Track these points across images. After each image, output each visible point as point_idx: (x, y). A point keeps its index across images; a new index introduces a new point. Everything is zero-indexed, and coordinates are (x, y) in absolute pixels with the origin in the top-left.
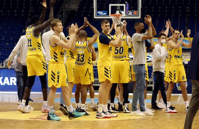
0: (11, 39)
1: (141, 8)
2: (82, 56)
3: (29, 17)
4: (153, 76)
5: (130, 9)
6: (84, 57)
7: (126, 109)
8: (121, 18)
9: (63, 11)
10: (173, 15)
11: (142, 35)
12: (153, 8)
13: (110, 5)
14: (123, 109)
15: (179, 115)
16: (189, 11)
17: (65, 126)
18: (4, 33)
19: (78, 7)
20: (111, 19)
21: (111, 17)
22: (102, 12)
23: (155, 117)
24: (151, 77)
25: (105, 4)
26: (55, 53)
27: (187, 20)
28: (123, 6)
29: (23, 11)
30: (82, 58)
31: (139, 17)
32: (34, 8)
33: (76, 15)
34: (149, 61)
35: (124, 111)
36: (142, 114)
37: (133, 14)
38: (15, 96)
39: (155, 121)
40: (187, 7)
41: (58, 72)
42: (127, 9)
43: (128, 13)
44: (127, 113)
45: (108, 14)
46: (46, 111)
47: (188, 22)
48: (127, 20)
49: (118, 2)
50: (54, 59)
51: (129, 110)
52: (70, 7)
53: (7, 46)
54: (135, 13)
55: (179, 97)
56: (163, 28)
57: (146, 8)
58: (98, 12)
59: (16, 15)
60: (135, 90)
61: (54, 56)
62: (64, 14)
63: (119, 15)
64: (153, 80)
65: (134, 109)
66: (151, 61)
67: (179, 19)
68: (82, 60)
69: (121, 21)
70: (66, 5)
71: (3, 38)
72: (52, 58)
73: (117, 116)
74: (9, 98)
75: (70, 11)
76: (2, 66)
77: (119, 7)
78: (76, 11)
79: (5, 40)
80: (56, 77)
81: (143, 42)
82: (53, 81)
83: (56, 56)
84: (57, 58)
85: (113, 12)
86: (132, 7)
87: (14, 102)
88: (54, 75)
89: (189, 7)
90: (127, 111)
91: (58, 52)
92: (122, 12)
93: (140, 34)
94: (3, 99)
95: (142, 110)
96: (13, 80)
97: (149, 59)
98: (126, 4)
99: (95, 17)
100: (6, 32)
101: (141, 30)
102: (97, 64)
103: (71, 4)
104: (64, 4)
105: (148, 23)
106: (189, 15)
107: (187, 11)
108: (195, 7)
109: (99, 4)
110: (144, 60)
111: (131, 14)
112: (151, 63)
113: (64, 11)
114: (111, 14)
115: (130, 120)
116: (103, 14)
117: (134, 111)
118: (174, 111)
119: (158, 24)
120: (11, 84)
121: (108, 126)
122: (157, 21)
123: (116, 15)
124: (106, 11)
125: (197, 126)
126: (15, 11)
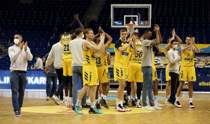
0: (41, 44)
1: (151, 19)
2: (99, 59)
3: (55, 26)
4: (161, 76)
5: (142, 20)
6: (100, 59)
7: (138, 104)
8: (134, 27)
9: (84, 21)
10: (178, 25)
11: (151, 41)
12: (161, 18)
13: (125, 16)
14: (135, 104)
15: (183, 110)
16: (192, 21)
17: (86, 119)
18: (34, 40)
19: (98, 18)
20: (126, 28)
21: (126, 26)
22: (118, 22)
23: (163, 112)
24: (160, 77)
25: (121, 15)
26: (87, 56)
27: (191, 29)
28: (136, 17)
29: (51, 21)
30: (99, 61)
31: (150, 27)
32: (60, 19)
33: (96, 25)
34: (158, 63)
35: (137, 106)
36: (152, 108)
37: (144, 23)
38: (43, 93)
39: (163, 115)
40: (190, 18)
41: (90, 72)
42: (139, 19)
43: (140, 23)
44: (139, 107)
45: (123, 24)
46: (70, 106)
47: (191, 31)
48: (139, 29)
49: (132, 13)
50: (87, 61)
51: (141, 105)
52: (91, 18)
53: (37, 50)
54: (146, 23)
55: (184, 94)
56: (170, 36)
57: (155, 18)
58: (114, 22)
59: (44, 24)
60: (143, 89)
61: (87, 58)
62: (85, 24)
63: (132, 25)
64: (161, 80)
65: (145, 104)
66: (159, 64)
67: (184, 28)
68: (99, 63)
69: (134, 30)
70: (88, 16)
71: (34, 44)
72: (85, 61)
73: (131, 110)
74: (39, 95)
75: (91, 21)
76: (33, 68)
77: (133, 18)
78: (96, 21)
79: (36, 46)
80: (89, 76)
81: (151, 47)
82: (86, 80)
83: (88, 58)
84: (89, 60)
85: (128, 22)
86: (144, 18)
87: (43, 98)
88: (87, 74)
89: (192, 18)
90: (139, 106)
91: (89, 55)
92: (135, 22)
93: (149, 41)
94: (33, 95)
95: (152, 105)
96: (42, 79)
97: (158, 62)
98: (138, 15)
99: (112, 26)
100: (36, 39)
101: (149, 37)
102: (113, 66)
103: (91, 15)
104: (85, 15)
105: (156, 31)
106: (192, 25)
107: (190, 21)
108: (197, 18)
109: (115, 15)
110: (151, 63)
111: (143, 24)
112: (159, 65)
113: (86, 21)
114: (126, 23)
115: (142, 113)
116: (119, 24)
117: (145, 106)
118: (180, 106)
119: (166, 33)
120: (41, 83)
121: (123, 118)
122: (165, 29)
123: (130, 25)
124: (122, 22)
125: (198, 119)
126: (44, 21)
